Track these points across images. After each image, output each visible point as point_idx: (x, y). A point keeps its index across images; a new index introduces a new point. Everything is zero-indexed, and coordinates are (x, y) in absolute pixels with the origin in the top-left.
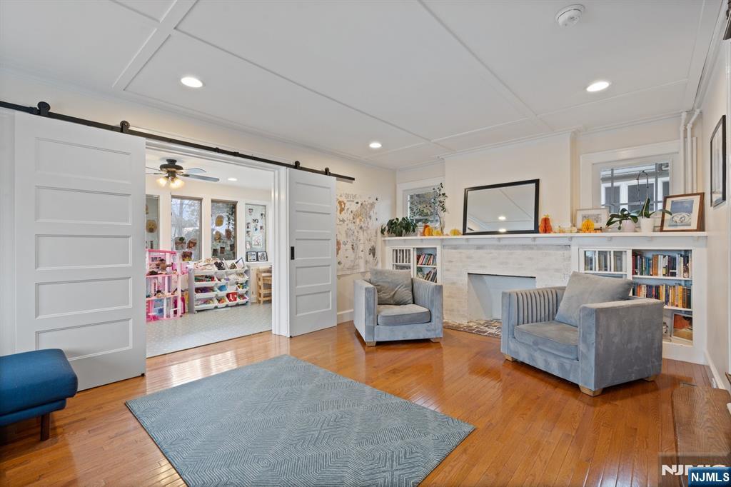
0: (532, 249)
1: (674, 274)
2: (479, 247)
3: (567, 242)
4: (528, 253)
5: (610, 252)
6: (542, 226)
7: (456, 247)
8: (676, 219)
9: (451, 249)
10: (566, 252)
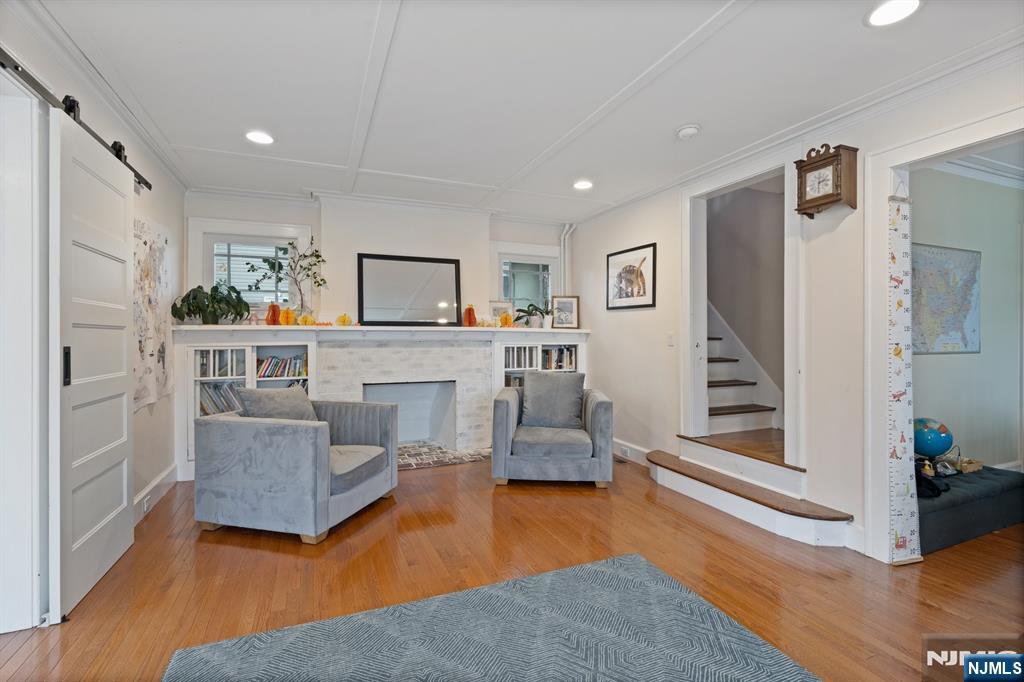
0: (452, 345)
1: (560, 367)
2: (381, 344)
3: (488, 338)
4: (447, 350)
5: (525, 348)
6: (464, 318)
7: (342, 345)
8: (562, 317)
9: (333, 347)
10: (488, 349)
